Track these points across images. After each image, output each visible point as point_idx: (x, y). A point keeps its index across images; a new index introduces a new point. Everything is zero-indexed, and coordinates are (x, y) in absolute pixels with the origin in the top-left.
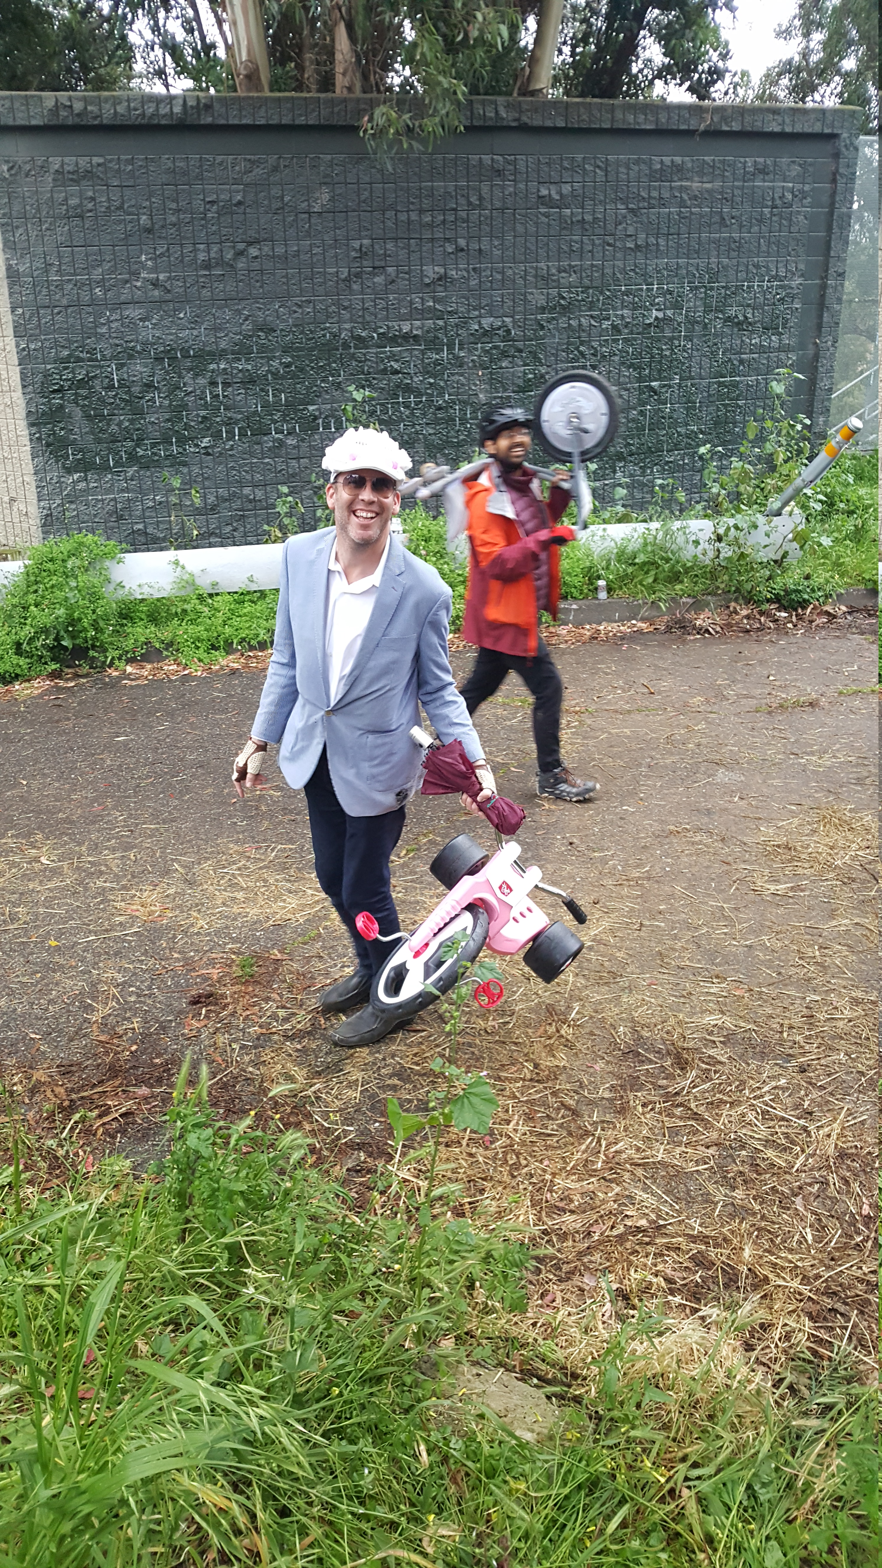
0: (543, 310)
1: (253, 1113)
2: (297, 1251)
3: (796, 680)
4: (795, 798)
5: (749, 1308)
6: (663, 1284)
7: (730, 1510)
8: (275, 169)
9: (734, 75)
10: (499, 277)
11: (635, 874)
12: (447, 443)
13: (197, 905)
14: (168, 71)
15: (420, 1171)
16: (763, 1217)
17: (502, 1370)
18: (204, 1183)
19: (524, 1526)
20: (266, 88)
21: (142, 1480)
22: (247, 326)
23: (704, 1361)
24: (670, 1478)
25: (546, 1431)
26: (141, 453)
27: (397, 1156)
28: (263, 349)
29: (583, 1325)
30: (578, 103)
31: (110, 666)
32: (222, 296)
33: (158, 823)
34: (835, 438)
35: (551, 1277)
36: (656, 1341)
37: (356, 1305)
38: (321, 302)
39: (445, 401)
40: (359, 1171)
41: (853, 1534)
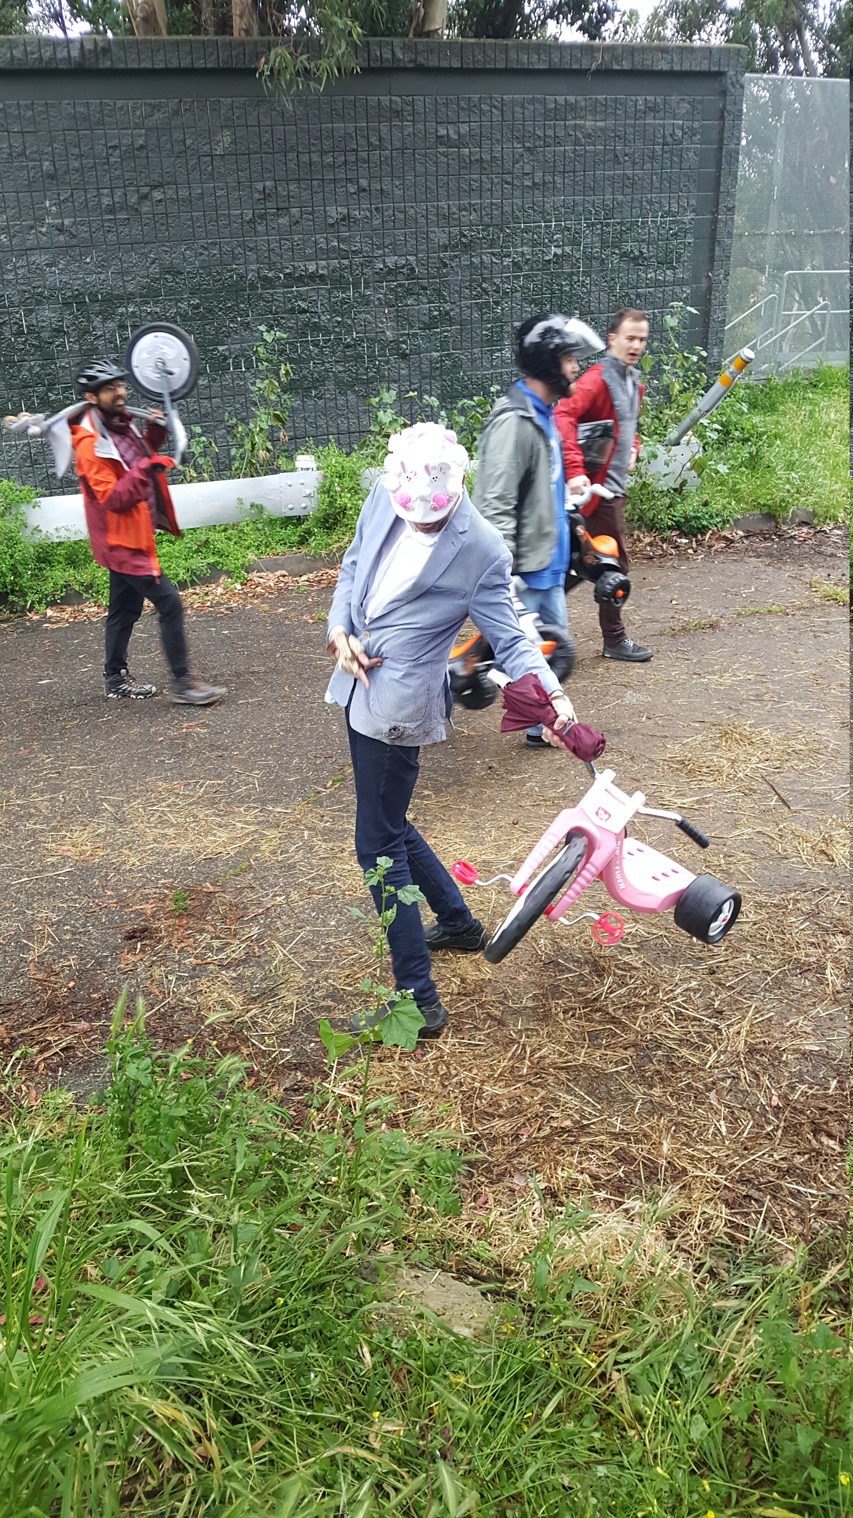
0: (445, 248)
1: (190, 1041)
2: (238, 1170)
3: (698, 603)
4: (699, 716)
5: (668, 1199)
6: (589, 1180)
7: (657, 1388)
8: (176, 113)
9: (624, 14)
10: (401, 216)
11: (551, 794)
12: (357, 380)
13: (128, 843)
14: (64, 14)
15: (355, 1086)
16: (680, 1113)
17: (439, 1270)
18: (145, 1111)
19: (465, 1417)
20: (164, 31)
21: (94, 1398)
22: (154, 269)
23: (629, 1251)
24: (601, 1362)
25: (482, 1326)
26: (53, 397)
27: (333, 1074)
28: (171, 291)
29: (514, 1224)
30: (473, 44)
31: (30, 611)
32: (127, 239)
33: (86, 764)
34: (729, 368)
35: (483, 1179)
36: (583, 1235)
37: (297, 1218)
38: (227, 244)
39: (353, 339)
40: (295, 1090)
41: (771, 1402)
